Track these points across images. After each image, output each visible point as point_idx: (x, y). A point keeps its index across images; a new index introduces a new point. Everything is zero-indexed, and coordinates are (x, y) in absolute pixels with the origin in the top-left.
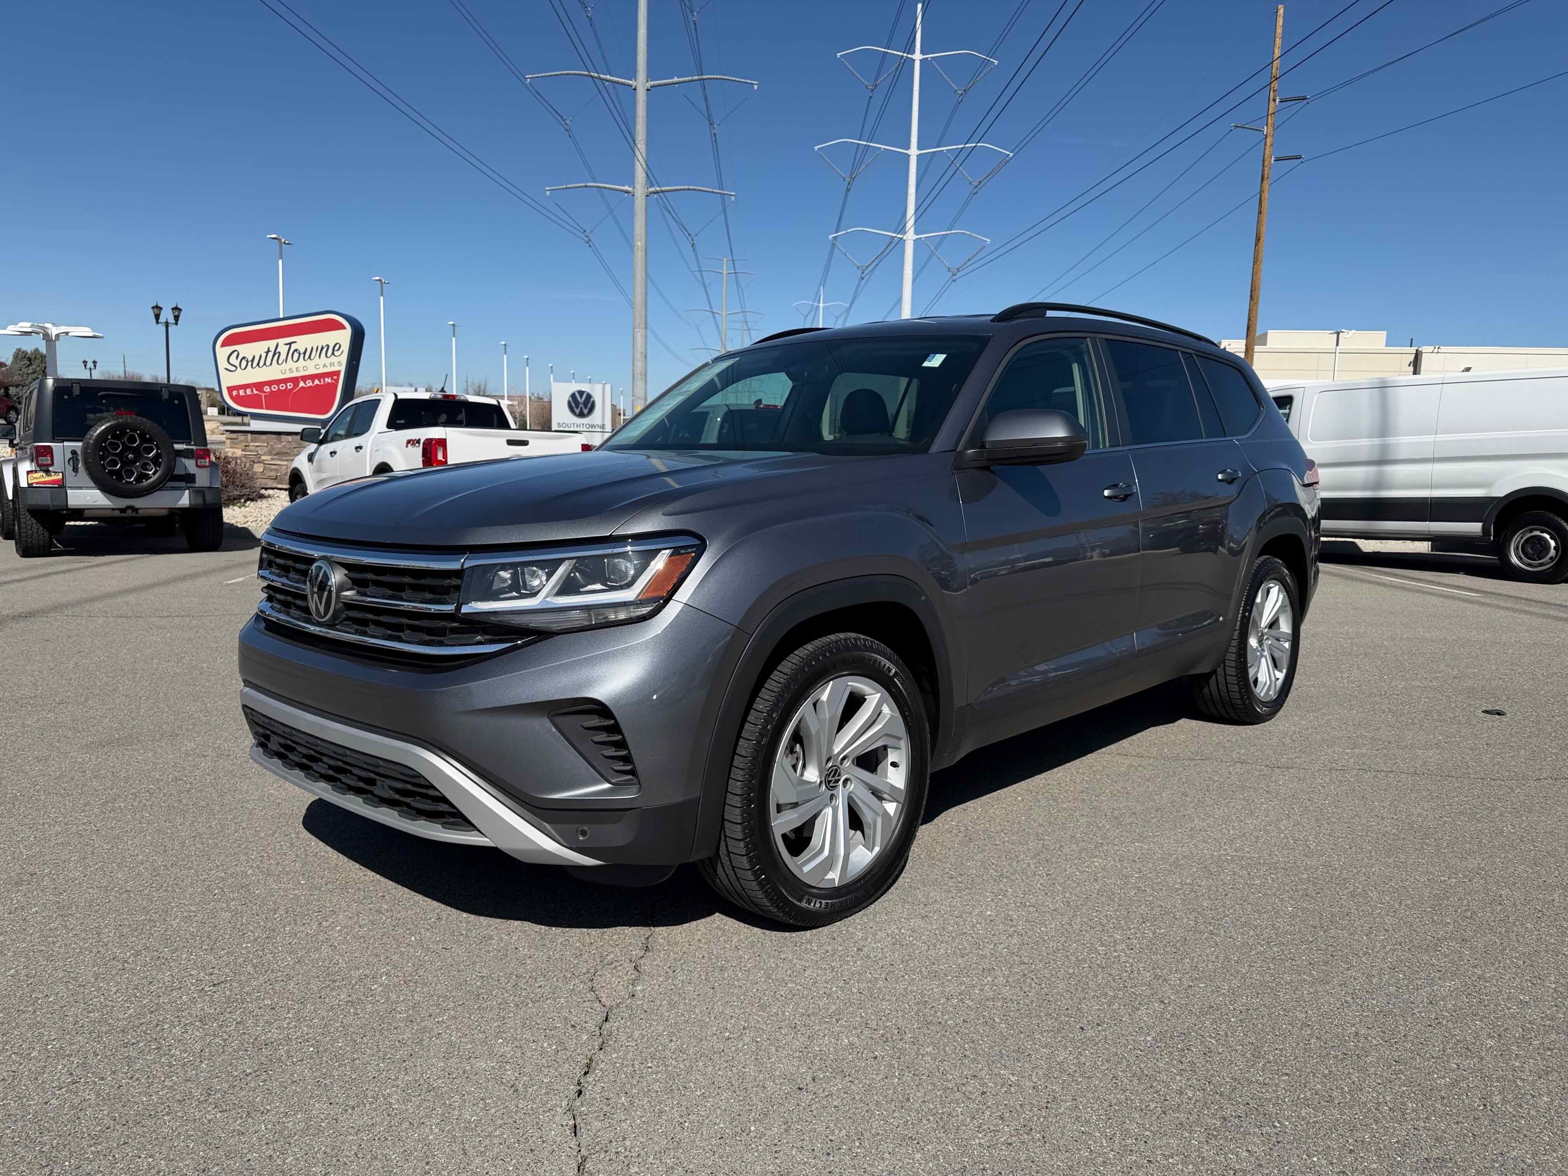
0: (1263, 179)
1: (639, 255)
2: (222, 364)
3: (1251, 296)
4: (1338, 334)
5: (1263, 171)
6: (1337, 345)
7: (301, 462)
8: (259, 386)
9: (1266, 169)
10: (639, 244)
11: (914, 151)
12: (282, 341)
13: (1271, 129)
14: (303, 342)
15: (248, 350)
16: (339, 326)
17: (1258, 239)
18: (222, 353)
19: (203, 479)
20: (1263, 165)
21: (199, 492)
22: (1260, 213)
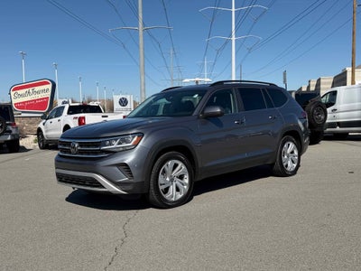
1: (141, 50)
2: (13, 97)
7: (41, 125)
8: (24, 103)
9: (355, 9)
10: (141, 46)
11: (233, 10)
12: (31, 89)
14: (37, 89)
15: (20, 92)
16: (48, 83)
18: (12, 93)
19: (14, 132)
21: (13, 135)
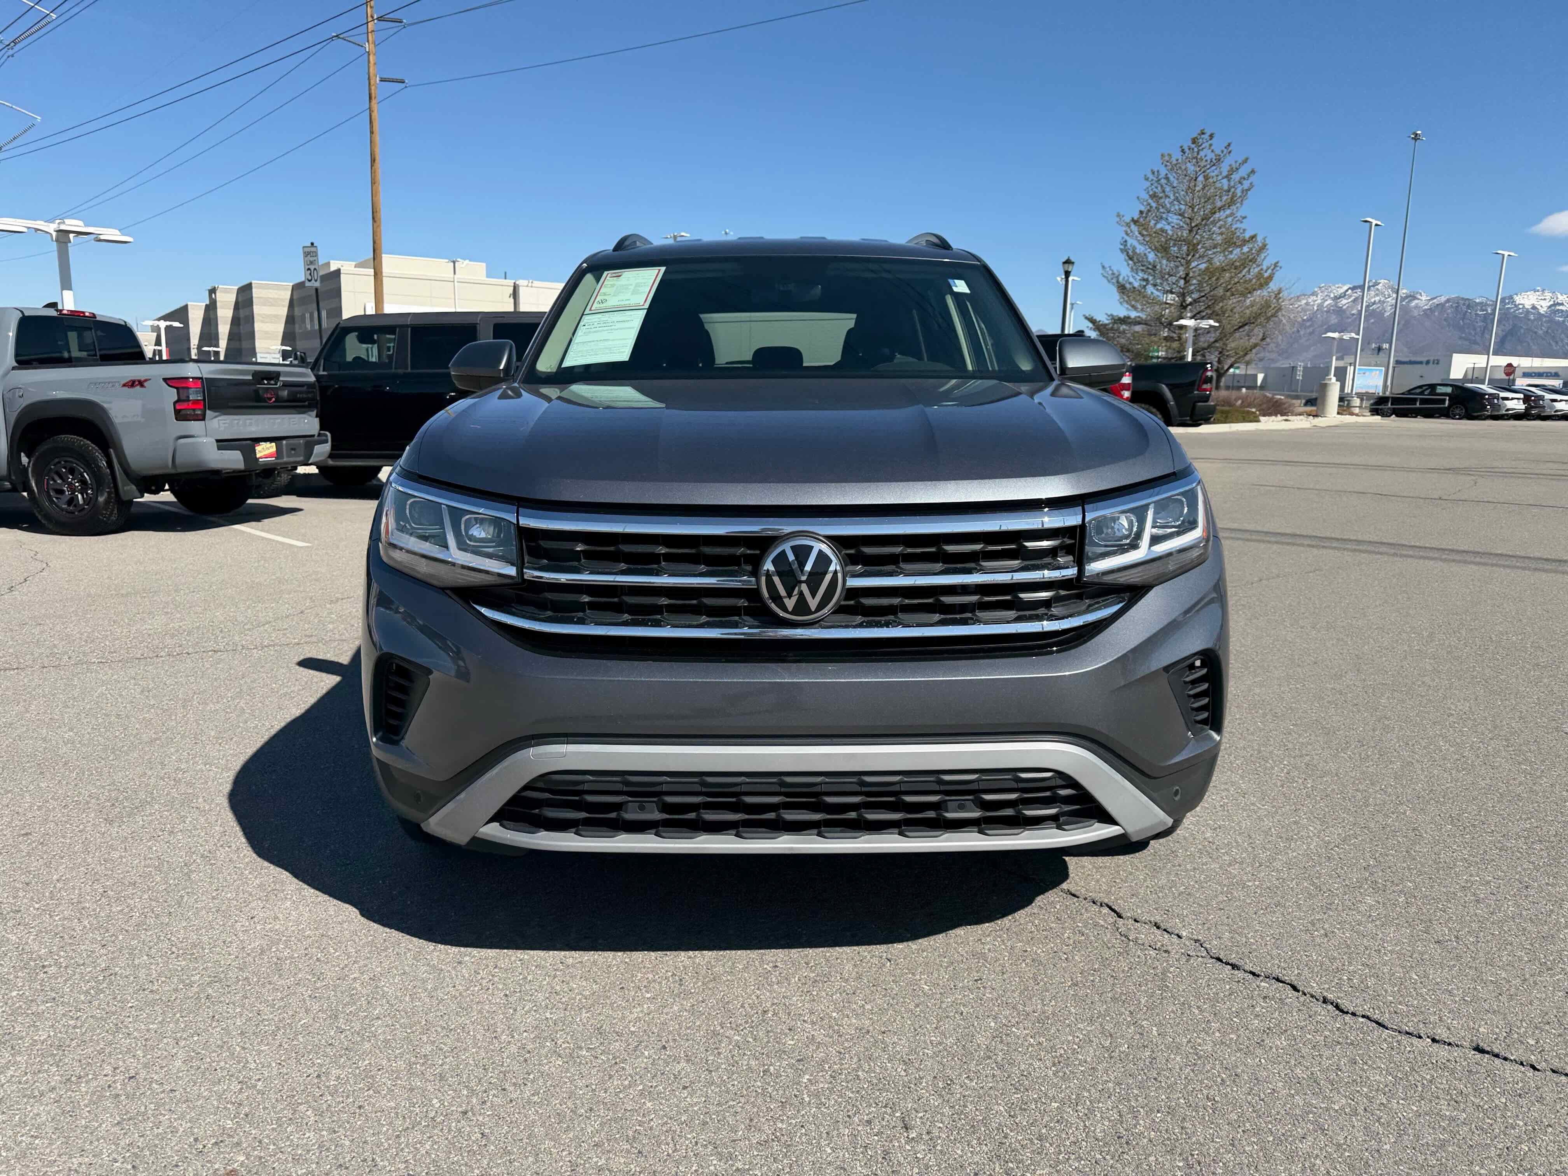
0: (370, 98)
3: (373, 218)
4: (454, 262)
5: (370, 89)
6: (455, 273)
9: (373, 88)
13: (372, 46)
17: (373, 160)
20: (370, 84)
22: (372, 132)
